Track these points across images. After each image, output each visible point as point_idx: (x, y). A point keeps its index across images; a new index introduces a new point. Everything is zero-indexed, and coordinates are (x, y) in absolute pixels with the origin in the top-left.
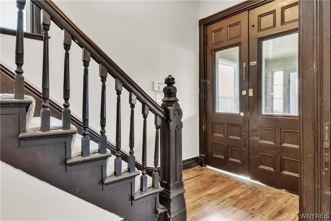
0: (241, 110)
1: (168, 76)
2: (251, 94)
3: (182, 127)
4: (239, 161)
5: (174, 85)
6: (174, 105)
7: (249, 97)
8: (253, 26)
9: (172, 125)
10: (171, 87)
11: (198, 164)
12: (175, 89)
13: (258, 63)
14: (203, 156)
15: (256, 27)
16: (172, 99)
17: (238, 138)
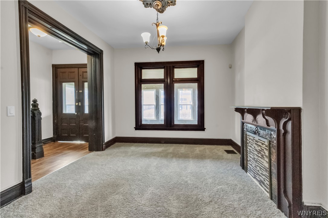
0: (76, 112)
1: (34, 99)
2: (80, 105)
3: (41, 119)
4: (75, 135)
5: (37, 103)
6: (37, 111)
7: (79, 106)
8: (80, 75)
9: (37, 118)
10: (35, 104)
11: (52, 141)
12: (38, 104)
13: (82, 91)
14: (55, 136)
15: (81, 76)
16: (36, 108)
17: (75, 125)
